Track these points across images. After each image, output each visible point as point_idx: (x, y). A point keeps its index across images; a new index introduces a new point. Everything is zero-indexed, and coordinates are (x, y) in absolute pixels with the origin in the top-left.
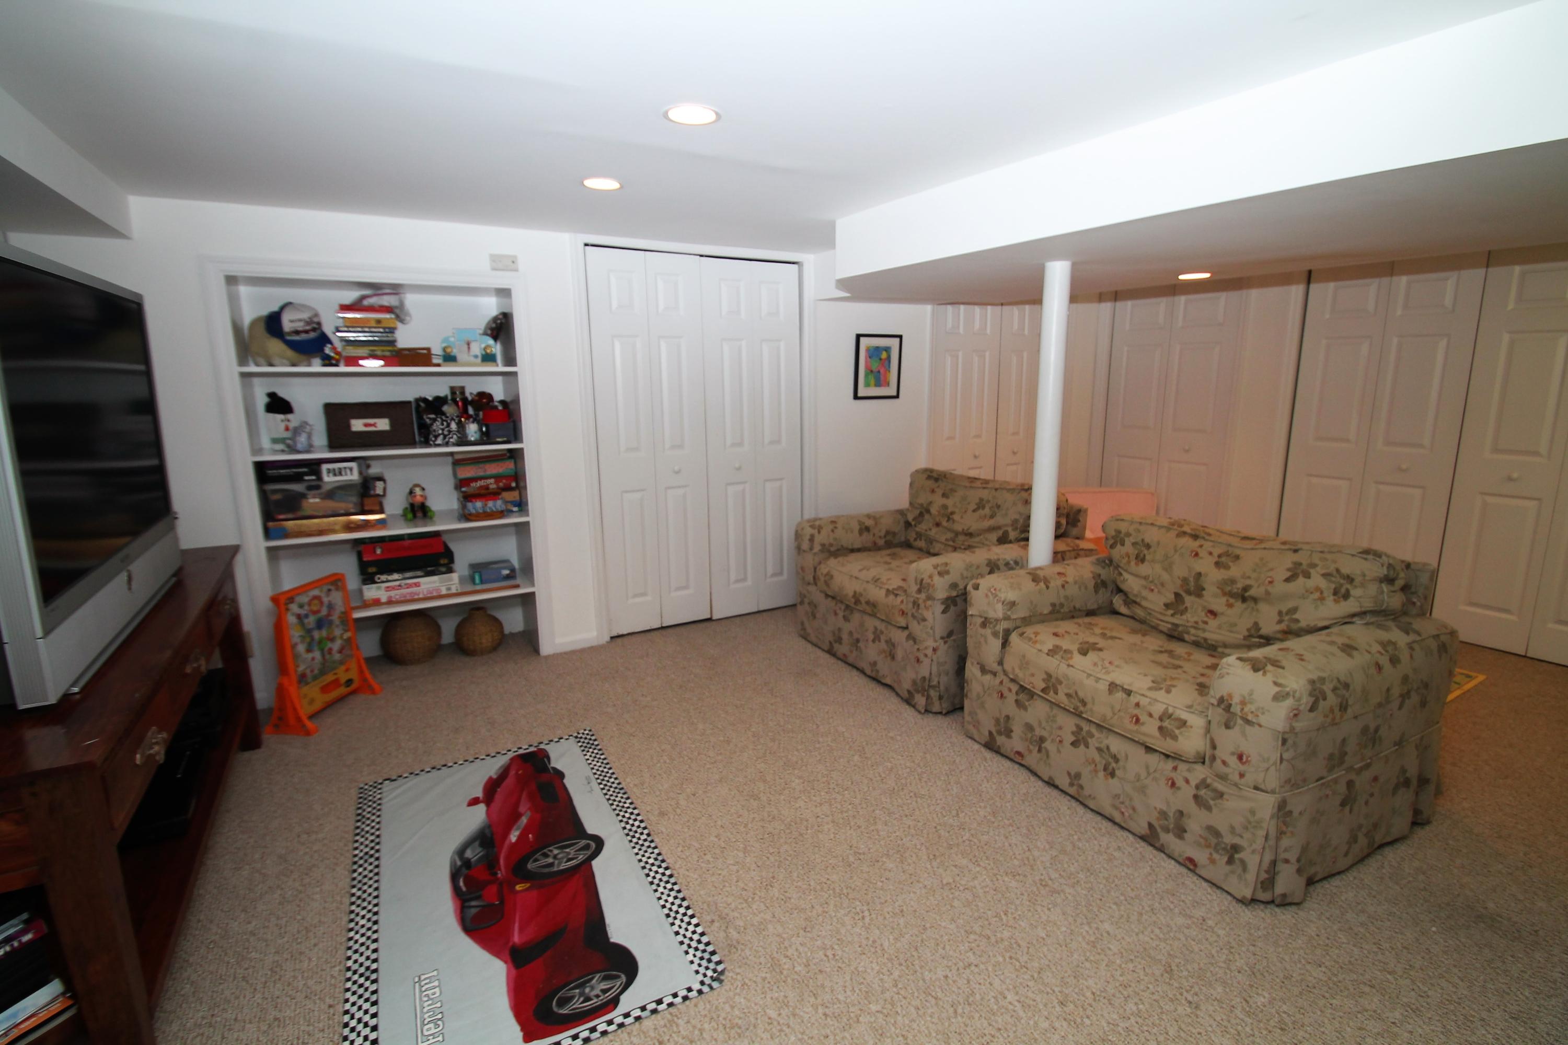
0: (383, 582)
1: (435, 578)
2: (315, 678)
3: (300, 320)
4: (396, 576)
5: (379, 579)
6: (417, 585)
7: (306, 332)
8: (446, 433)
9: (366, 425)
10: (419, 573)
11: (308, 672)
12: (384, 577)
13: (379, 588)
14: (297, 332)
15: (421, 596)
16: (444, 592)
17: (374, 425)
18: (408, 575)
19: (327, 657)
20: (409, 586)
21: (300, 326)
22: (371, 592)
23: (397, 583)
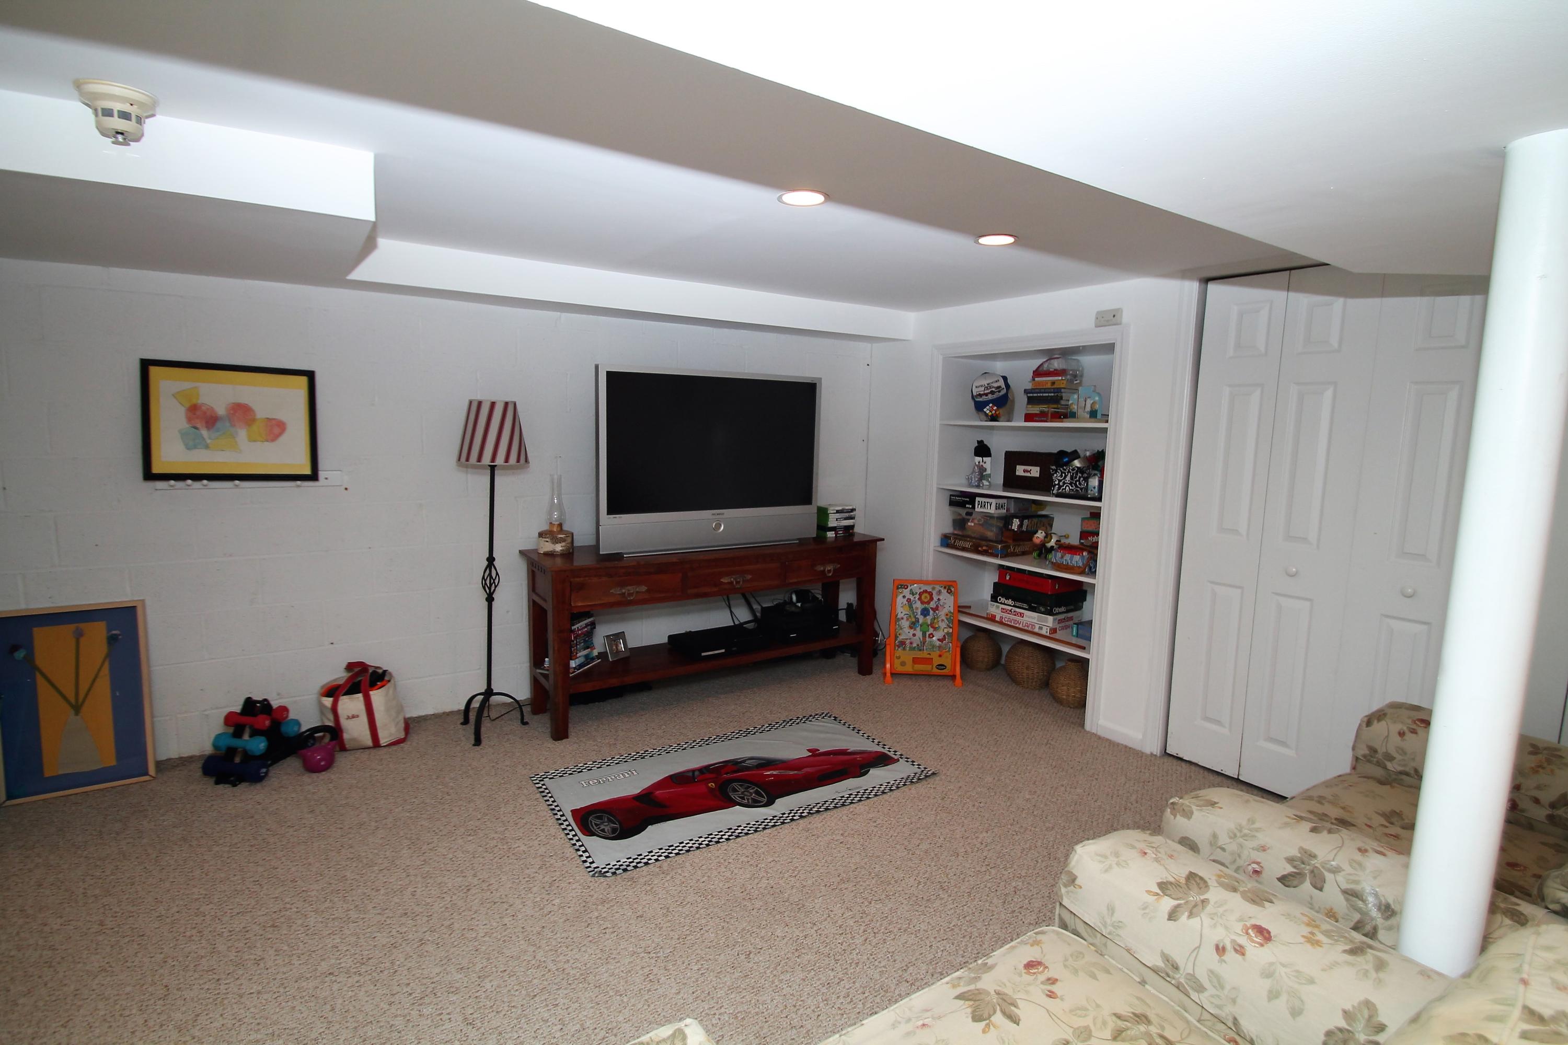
0: (1001, 603)
1: (1035, 615)
2: (912, 649)
3: (981, 386)
4: (1010, 602)
5: (1000, 599)
6: (1022, 615)
7: (986, 395)
8: (1061, 484)
9: (1025, 471)
10: (1025, 606)
11: (908, 642)
12: (1003, 600)
13: (998, 607)
14: (980, 395)
15: (1021, 626)
16: (1036, 630)
17: (1029, 471)
18: (1018, 604)
19: (927, 639)
20: (1016, 614)
21: (981, 390)
22: (995, 610)
23: (1010, 608)
